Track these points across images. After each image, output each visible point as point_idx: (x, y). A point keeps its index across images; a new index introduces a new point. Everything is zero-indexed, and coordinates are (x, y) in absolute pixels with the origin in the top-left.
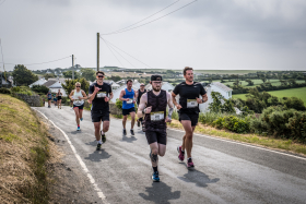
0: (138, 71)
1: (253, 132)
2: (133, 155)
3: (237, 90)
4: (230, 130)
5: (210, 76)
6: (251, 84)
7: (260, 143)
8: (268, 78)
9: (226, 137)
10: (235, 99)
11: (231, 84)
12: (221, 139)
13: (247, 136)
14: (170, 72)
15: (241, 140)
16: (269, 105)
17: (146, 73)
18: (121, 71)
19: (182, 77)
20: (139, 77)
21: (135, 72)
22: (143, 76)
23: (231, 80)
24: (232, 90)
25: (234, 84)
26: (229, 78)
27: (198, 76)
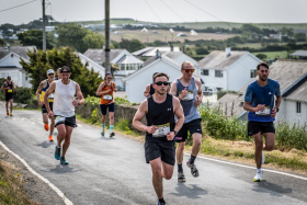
0: (178, 28)
14: (250, 28)
17: (197, 31)
18: (141, 28)
19: (276, 41)
20: (182, 40)
21: (171, 30)
22: (190, 39)
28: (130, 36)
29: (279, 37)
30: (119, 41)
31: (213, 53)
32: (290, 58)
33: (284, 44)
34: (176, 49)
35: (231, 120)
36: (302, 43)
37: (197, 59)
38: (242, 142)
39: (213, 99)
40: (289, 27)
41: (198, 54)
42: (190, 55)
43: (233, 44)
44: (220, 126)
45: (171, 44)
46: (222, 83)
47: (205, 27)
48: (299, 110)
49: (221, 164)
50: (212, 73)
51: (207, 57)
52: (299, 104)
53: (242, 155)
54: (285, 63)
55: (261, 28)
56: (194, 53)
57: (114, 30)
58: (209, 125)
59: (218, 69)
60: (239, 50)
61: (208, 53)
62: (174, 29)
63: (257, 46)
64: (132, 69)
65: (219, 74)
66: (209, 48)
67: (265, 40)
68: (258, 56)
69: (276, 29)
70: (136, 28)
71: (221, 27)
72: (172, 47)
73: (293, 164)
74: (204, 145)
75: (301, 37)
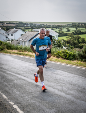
0: (1, 22)
1: (78, 59)
2: (14, 74)
3: (61, 34)
4: (64, 58)
5: (45, 26)
6: (69, 31)
7: (83, 66)
8: (79, 27)
9: (64, 63)
11: (57, 30)
12: (61, 64)
13: (75, 62)
14: (21, 23)
15: (73, 64)
16: (80, 43)
17: (6, 23)
19: (28, 26)
20: (2, 26)
22: (4, 25)
23: (57, 28)
24: (59, 34)
25: (59, 30)
26: (56, 27)
27: (38, 26)
29: (29, 25)
31: (10, 29)
32: (32, 31)
33: (30, 27)
35: (12, 45)
36: (35, 27)
37: (6, 31)
38: (15, 50)
40: (32, 23)
41: (7, 30)
42: (4, 30)
43: (16, 27)
44: (9, 47)
46: (13, 38)
47: (9, 22)
50: (10, 35)
51: (9, 31)
53: (14, 53)
55: (24, 23)
56: (6, 29)
58: (7, 46)
60: (18, 29)
63: (23, 28)
65: (12, 35)
66: (10, 28)
67: (25, 26)
68: (23, 31)
69: (28, 23)
71: (13, 22)
73: (26, 55)
74: (5, 51)
75: (35, 25)
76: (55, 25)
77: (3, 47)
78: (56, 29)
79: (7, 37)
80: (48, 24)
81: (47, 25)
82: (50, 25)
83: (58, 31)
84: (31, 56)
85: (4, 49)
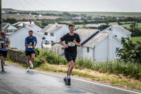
0: (33, 13)
3: (136, 33)
5: (106, 18)
10: (134, 42)
11: (128, 26)
14: (66, 14)
17: (42, 15)
18: (16, 13)
19: (78, 20)
20: (35, 19)
21: (30, 14)
22: (39, 18)
23: (128, 22)
24: (131, 33)
25: (131, 26)
26: (126, 20)
27: (95, 19)
28: (11, 17)
29: (80, 18)
30: (6, 19)
31: (49, 25)
32: (84, 27)
33: (82, 21)
34: (33, 23)
35: (57, 56)
36: (90, 21)
37: (42, 28)
38: (62, 65)
39: (49, 46)
40: (84, 14)
41: (43, 25)
42: (39, 26)
43: (59, 21)
44: (52, 58)
45: (30, 21)
47: (46, 13)
48: (88, 51)
49: (53, 76)
50: (49, 34)
51: (47, 27)
52: (88, 48)
54: (82, 30)
55: (72, 14)
56: (41, 25)
57: (4, 14)
58: (47, 58)
59: (52, 32)
60: (61, 24)
61: (47, 25)
62: (31, 14)
63: (70, 22)
64: (12, 32)
65: (52, 34)
66: (48, 23)
67: (73, 19)
69: (78, 15)
70: (14, 13)
71: (53, 13)
72: (31, 22)
73: (85, 76)
74: (45, 67)
75: (90, 18)
76: (123, 17)
77: (41, 60)
78: (126, 23)
79: (44, 38)
80: (112, 16)
81: (109, 17)
82: (115, 18)
83: (130, 28)
84: (93, 78)
85: (43, 62)
